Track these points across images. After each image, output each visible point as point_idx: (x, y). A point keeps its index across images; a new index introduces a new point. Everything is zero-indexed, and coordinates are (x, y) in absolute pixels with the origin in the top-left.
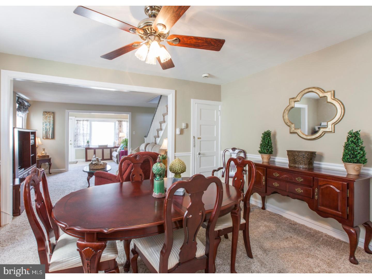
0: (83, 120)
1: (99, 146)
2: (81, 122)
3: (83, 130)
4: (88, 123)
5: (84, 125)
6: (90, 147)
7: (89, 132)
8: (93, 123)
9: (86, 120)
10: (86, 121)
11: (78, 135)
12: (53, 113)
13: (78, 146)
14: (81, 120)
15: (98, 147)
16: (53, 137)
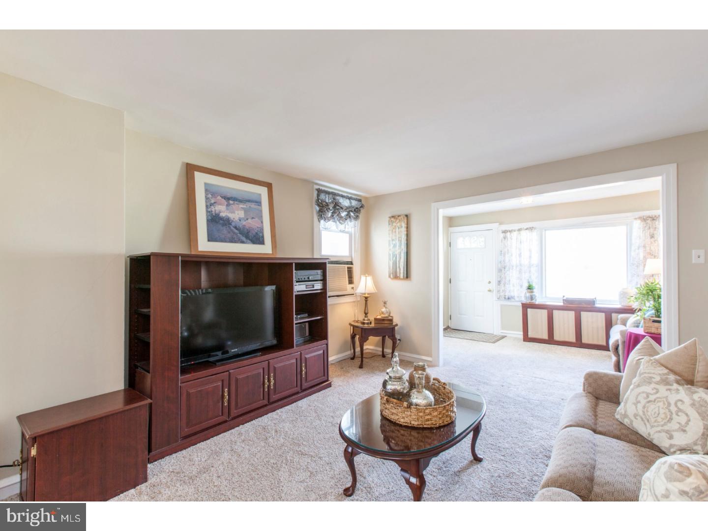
0: (519, 230)
1: (566, 301)
2: (515, 234)
3: (520, 255)
4: (534, 235)
5: (521, 242)
6: (538, 301)
7: (535, 260)
8: (550, 235)
9: (527, 229)
10: (527, 231)
11: (507, 269)
12: (407, 216)
13: (507, 297)
14: (514, 229)
15: (562, 304)
16: (407, 276)
